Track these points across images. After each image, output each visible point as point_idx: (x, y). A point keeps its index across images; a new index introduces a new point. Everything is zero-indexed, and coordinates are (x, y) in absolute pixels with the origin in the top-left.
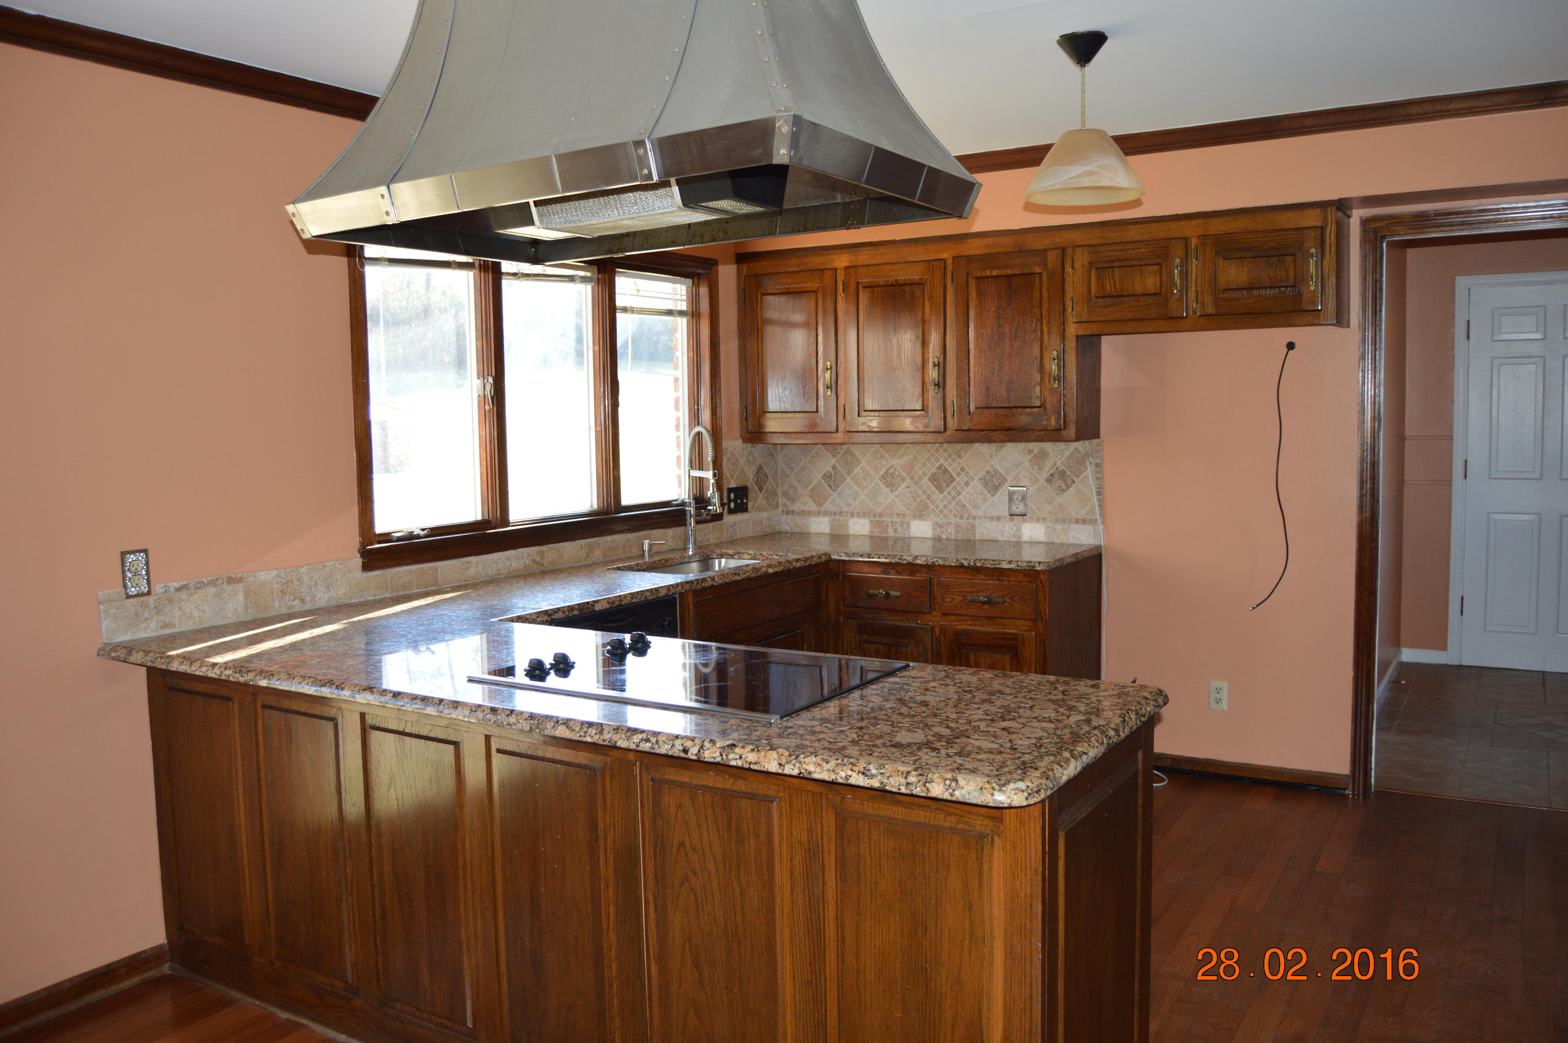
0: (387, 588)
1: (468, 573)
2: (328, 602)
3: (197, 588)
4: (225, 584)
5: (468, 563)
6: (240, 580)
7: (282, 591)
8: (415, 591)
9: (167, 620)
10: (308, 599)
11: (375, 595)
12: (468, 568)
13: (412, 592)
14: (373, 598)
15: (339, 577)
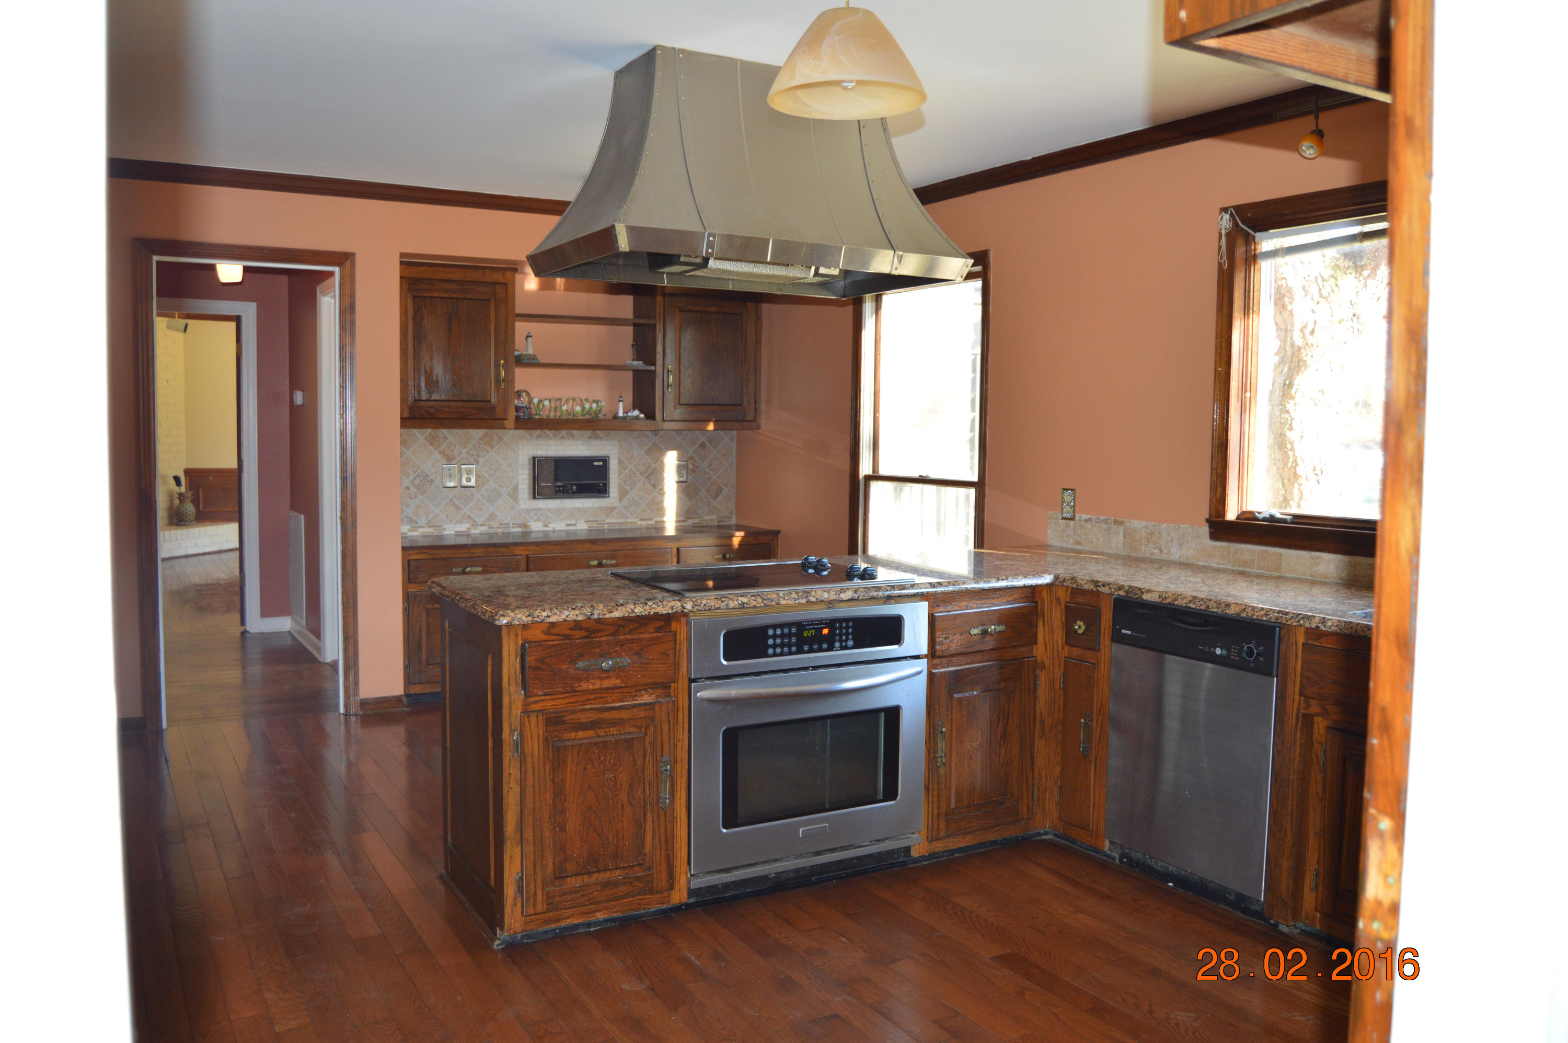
0: (1230, 560)
1: (1316, 568)
2: (1180, 558)
3: (1096, 522)
4: (1112, 524)
5: (1317, 558)
6: (1121, 523)
7: (1147, 539)
8: (1255, 570)
9: (1079, 540)
10: (1165, 551)
11: (1219, 564)
12: (1318, 564)
13: (1252, 570)
14: (1216, 565)
15: (1189, 539)
